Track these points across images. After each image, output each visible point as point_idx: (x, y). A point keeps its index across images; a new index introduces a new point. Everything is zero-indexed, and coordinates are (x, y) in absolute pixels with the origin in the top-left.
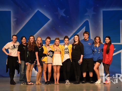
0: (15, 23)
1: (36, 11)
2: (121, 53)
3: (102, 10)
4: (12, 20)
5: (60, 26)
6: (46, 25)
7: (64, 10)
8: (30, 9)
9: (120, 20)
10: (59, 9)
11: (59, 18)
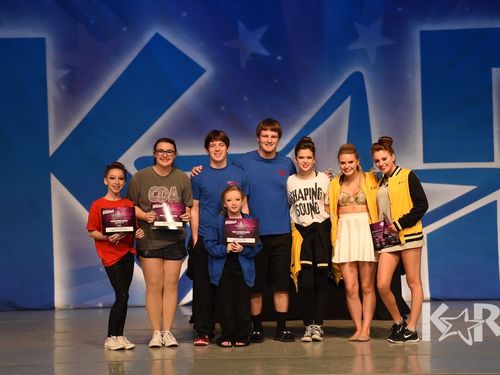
0: (63, 87)
1: (148, 37)
2: (495, 202)
3: (418, 29)
4: (53, 75)
5: (246, 98)
6: (188, 95)
7: (263, 30)
8: (125, 29)
9: (494, 69)
10: (241, 25)
11: (243, 66)
